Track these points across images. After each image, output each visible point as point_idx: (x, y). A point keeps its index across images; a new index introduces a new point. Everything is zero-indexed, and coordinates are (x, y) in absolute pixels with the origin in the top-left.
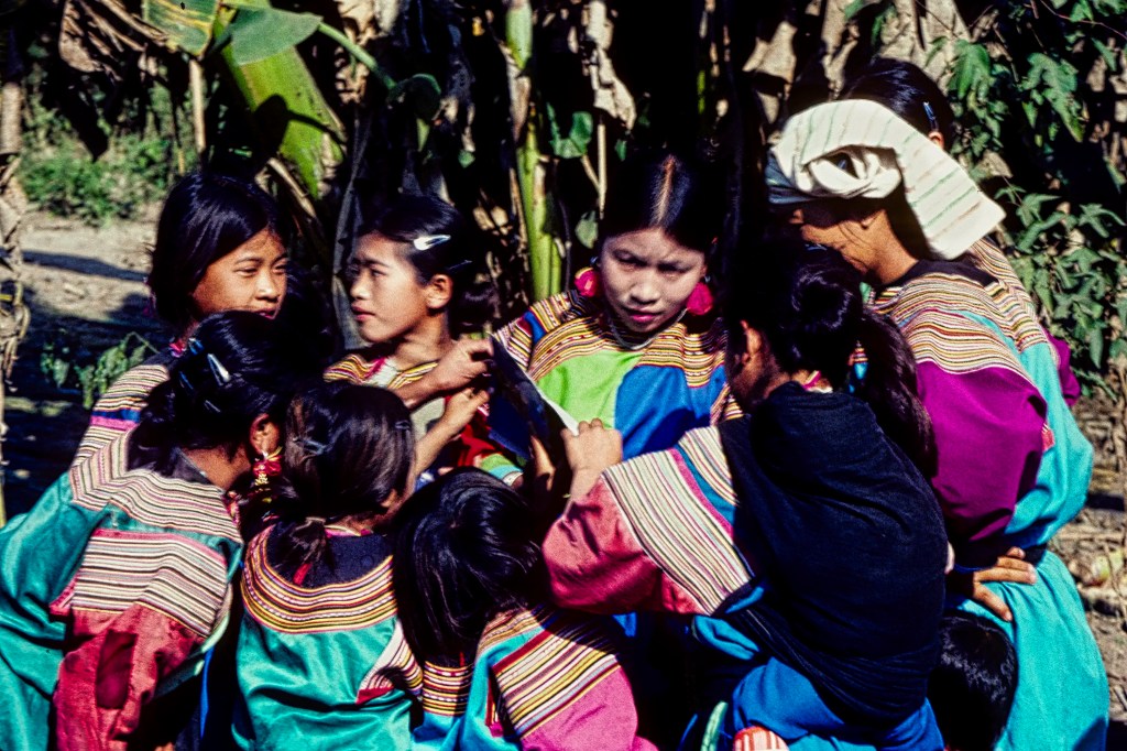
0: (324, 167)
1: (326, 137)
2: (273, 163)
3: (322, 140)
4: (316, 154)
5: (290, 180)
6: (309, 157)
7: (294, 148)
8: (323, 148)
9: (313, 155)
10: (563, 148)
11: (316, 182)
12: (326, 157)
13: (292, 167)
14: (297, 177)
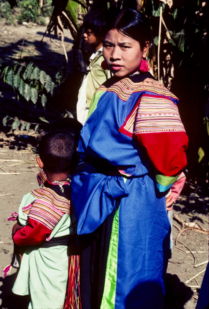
0: (79, 15)
1: (80, 5)
2: (64, 13)
3: (79, 6)
4: (76, 10)
5: (68, 18)
6: (74, 11)
7: (70, 8)
8: (79, 9)
9: (75, 10)
10: (155, 13)
11: (76, 19)
12: (79, 12)
13: (69, 14)
14: (71, 17)
